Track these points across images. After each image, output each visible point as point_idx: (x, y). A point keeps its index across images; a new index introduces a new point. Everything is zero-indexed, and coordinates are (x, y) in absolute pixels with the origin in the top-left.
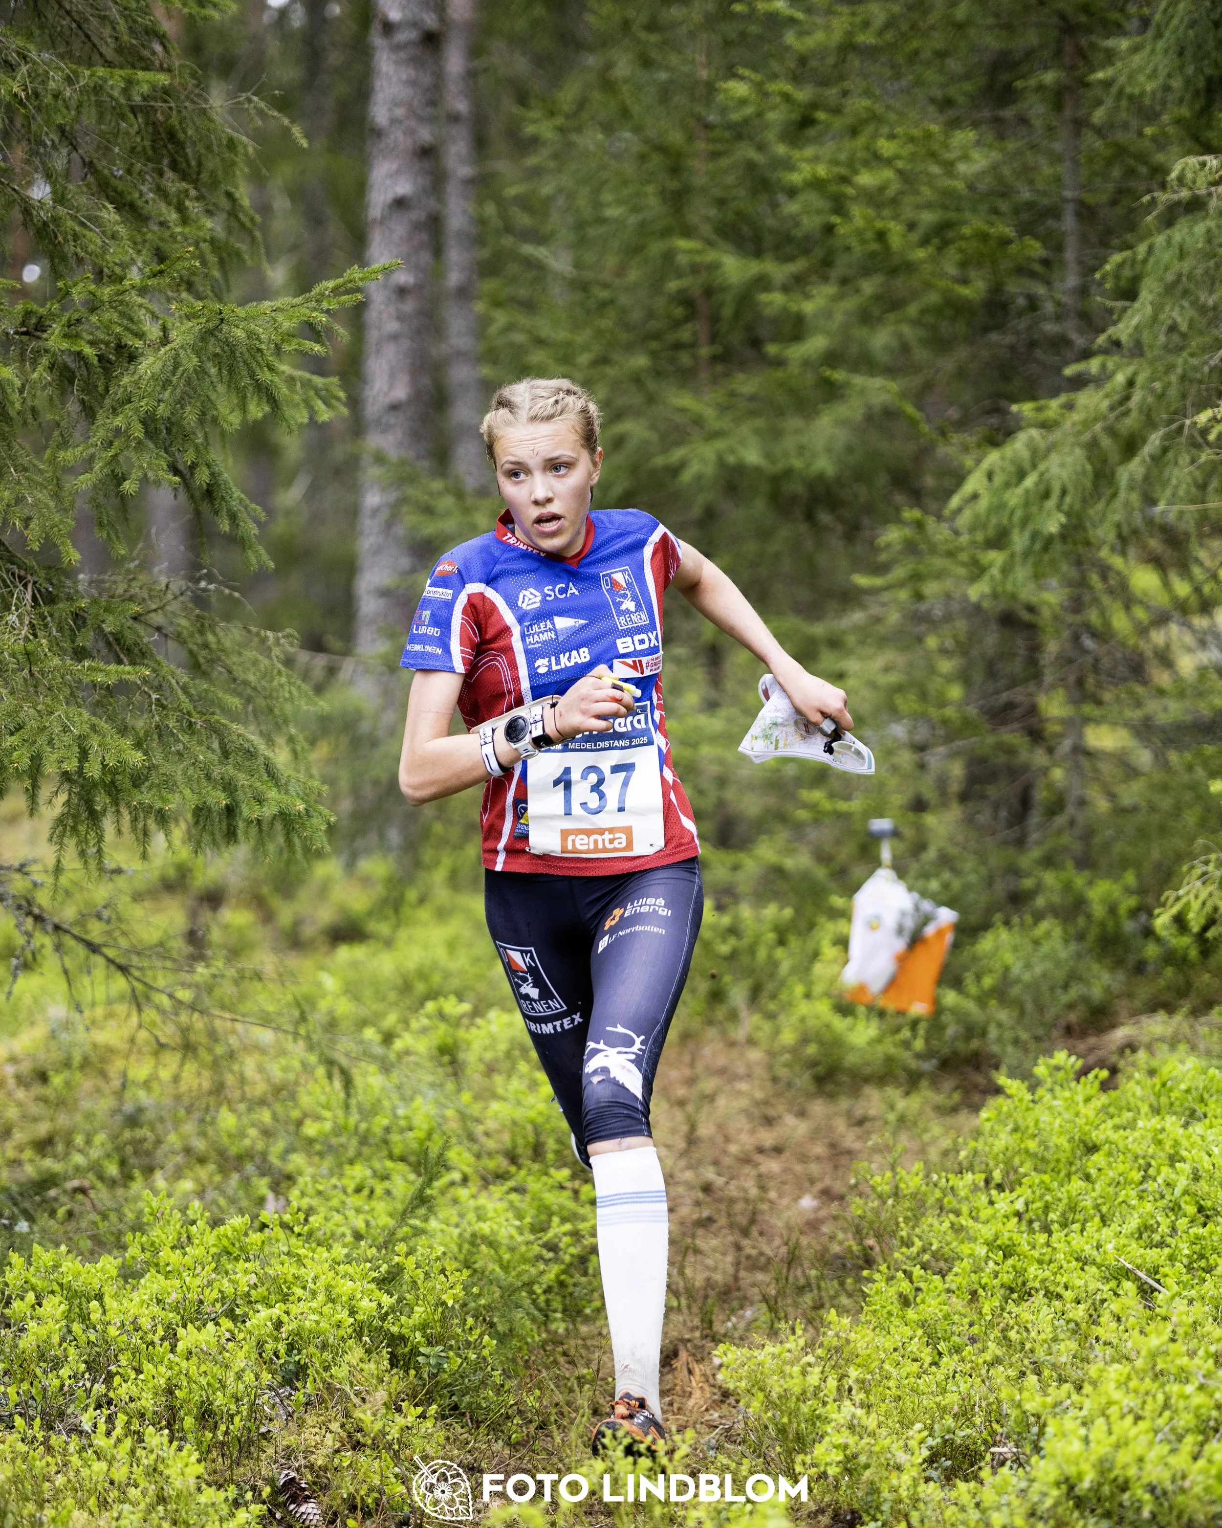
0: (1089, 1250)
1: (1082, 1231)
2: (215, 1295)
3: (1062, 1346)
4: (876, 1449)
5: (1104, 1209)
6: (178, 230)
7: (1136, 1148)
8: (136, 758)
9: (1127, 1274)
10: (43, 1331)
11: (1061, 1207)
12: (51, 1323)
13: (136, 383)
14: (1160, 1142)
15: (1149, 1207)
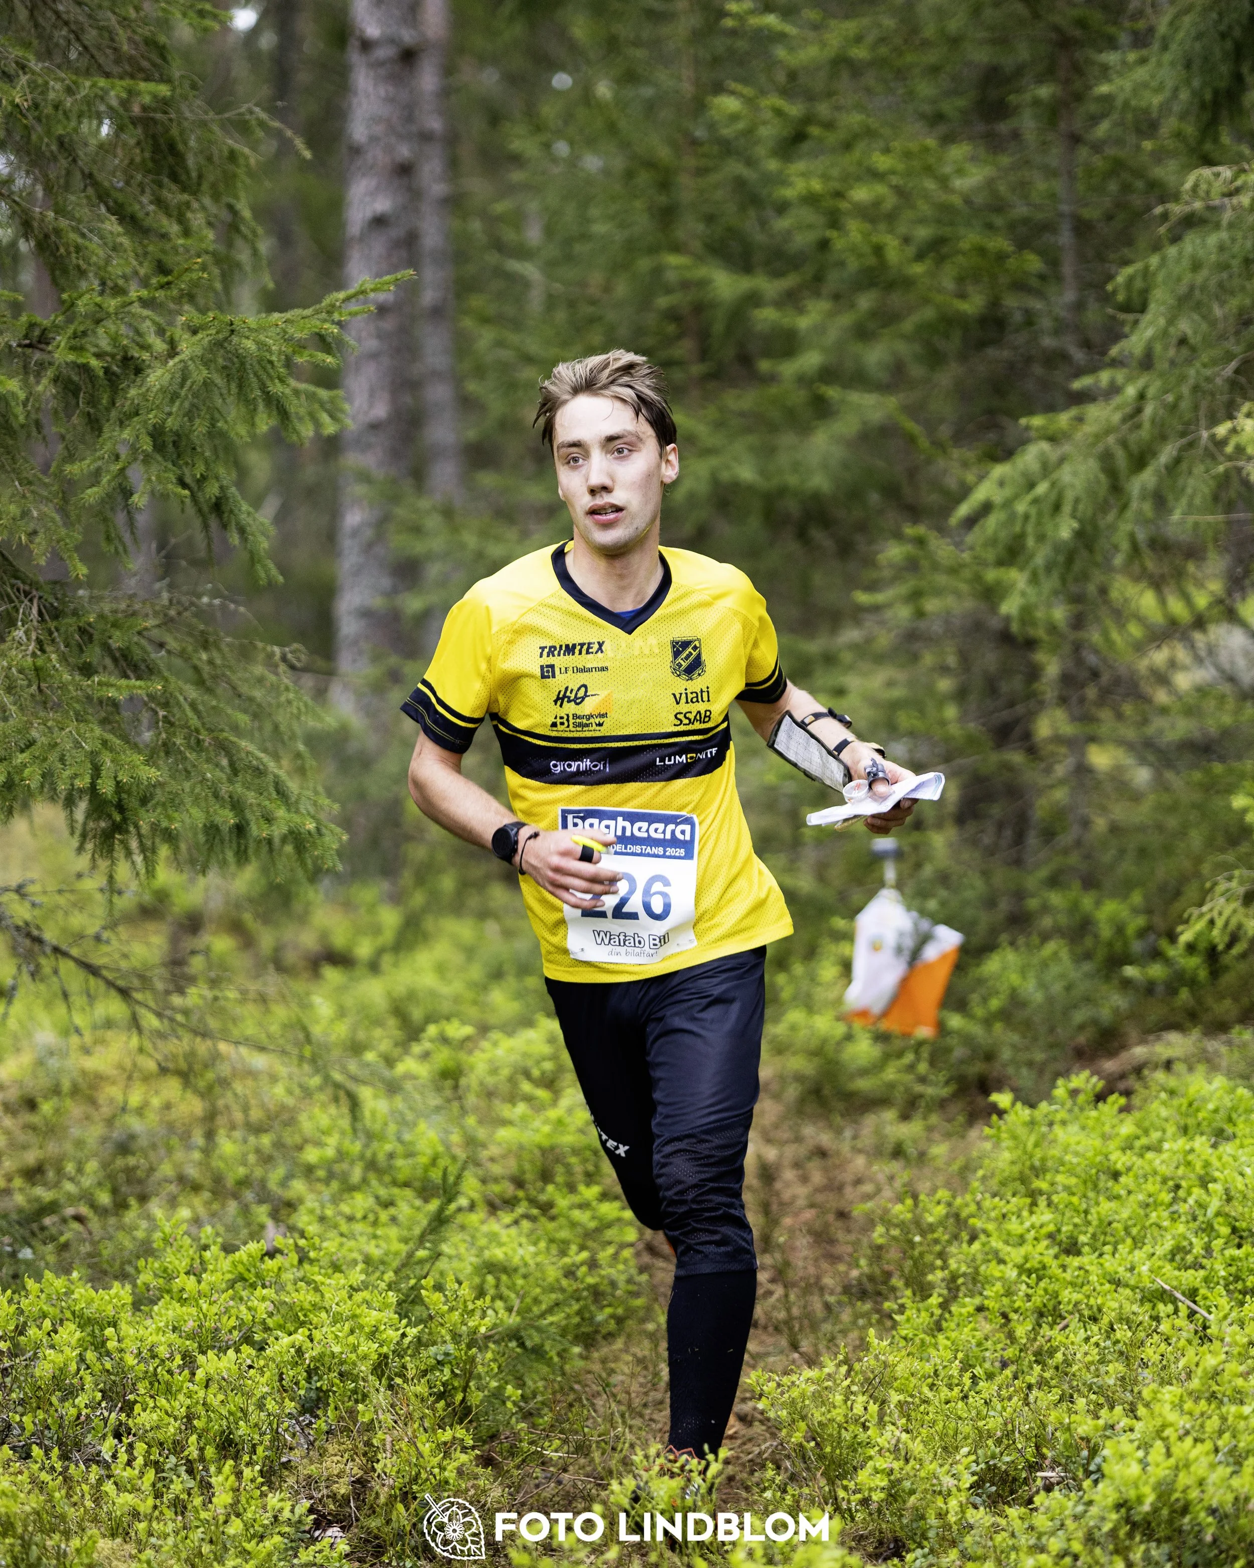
0: (1122, 1273)
1: (1113, 1254)
2: (233, 1322)
3: (1111, 1368)
4: (923, 1474)
5: (1134, 1231)
6: (181, 241)
7: (1163, 1169)
8: (150, 774)
9: (1163, 1296)
10: (60, 1359)
11: (1091, 1230)
12: (67, 1350)
13: (144, 396)
14: (1189, 1164)
15: (1181, 1228)
